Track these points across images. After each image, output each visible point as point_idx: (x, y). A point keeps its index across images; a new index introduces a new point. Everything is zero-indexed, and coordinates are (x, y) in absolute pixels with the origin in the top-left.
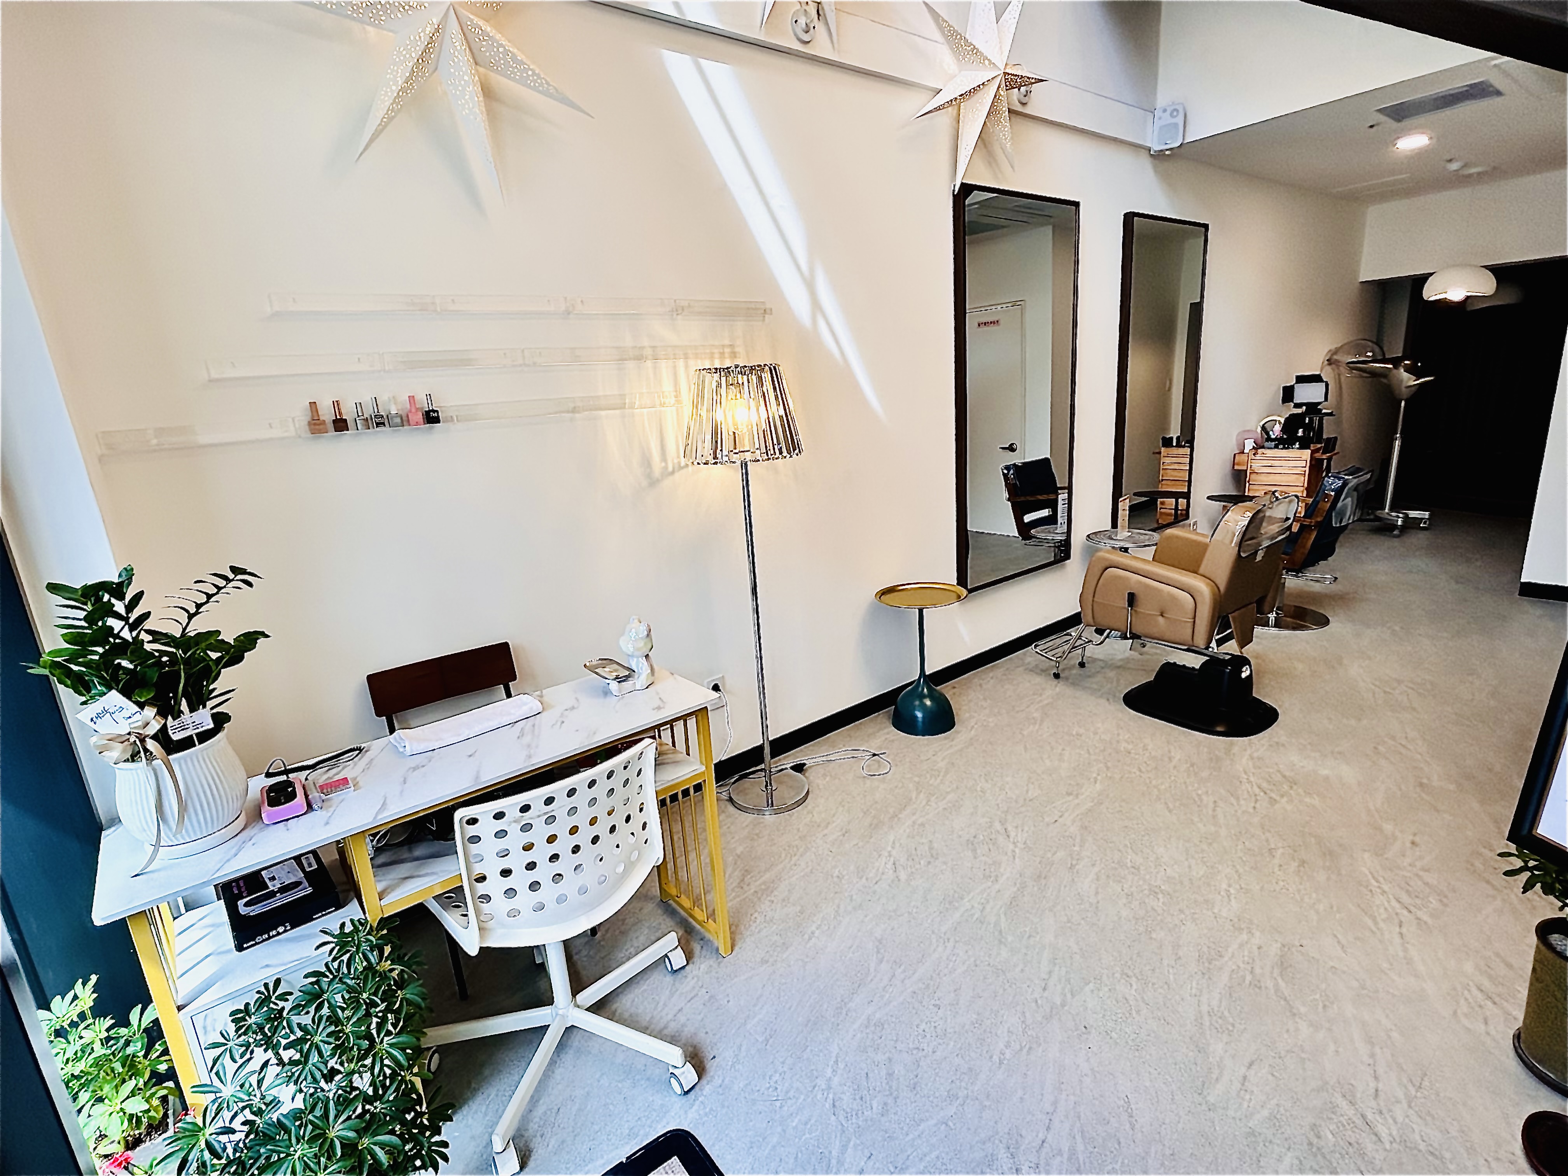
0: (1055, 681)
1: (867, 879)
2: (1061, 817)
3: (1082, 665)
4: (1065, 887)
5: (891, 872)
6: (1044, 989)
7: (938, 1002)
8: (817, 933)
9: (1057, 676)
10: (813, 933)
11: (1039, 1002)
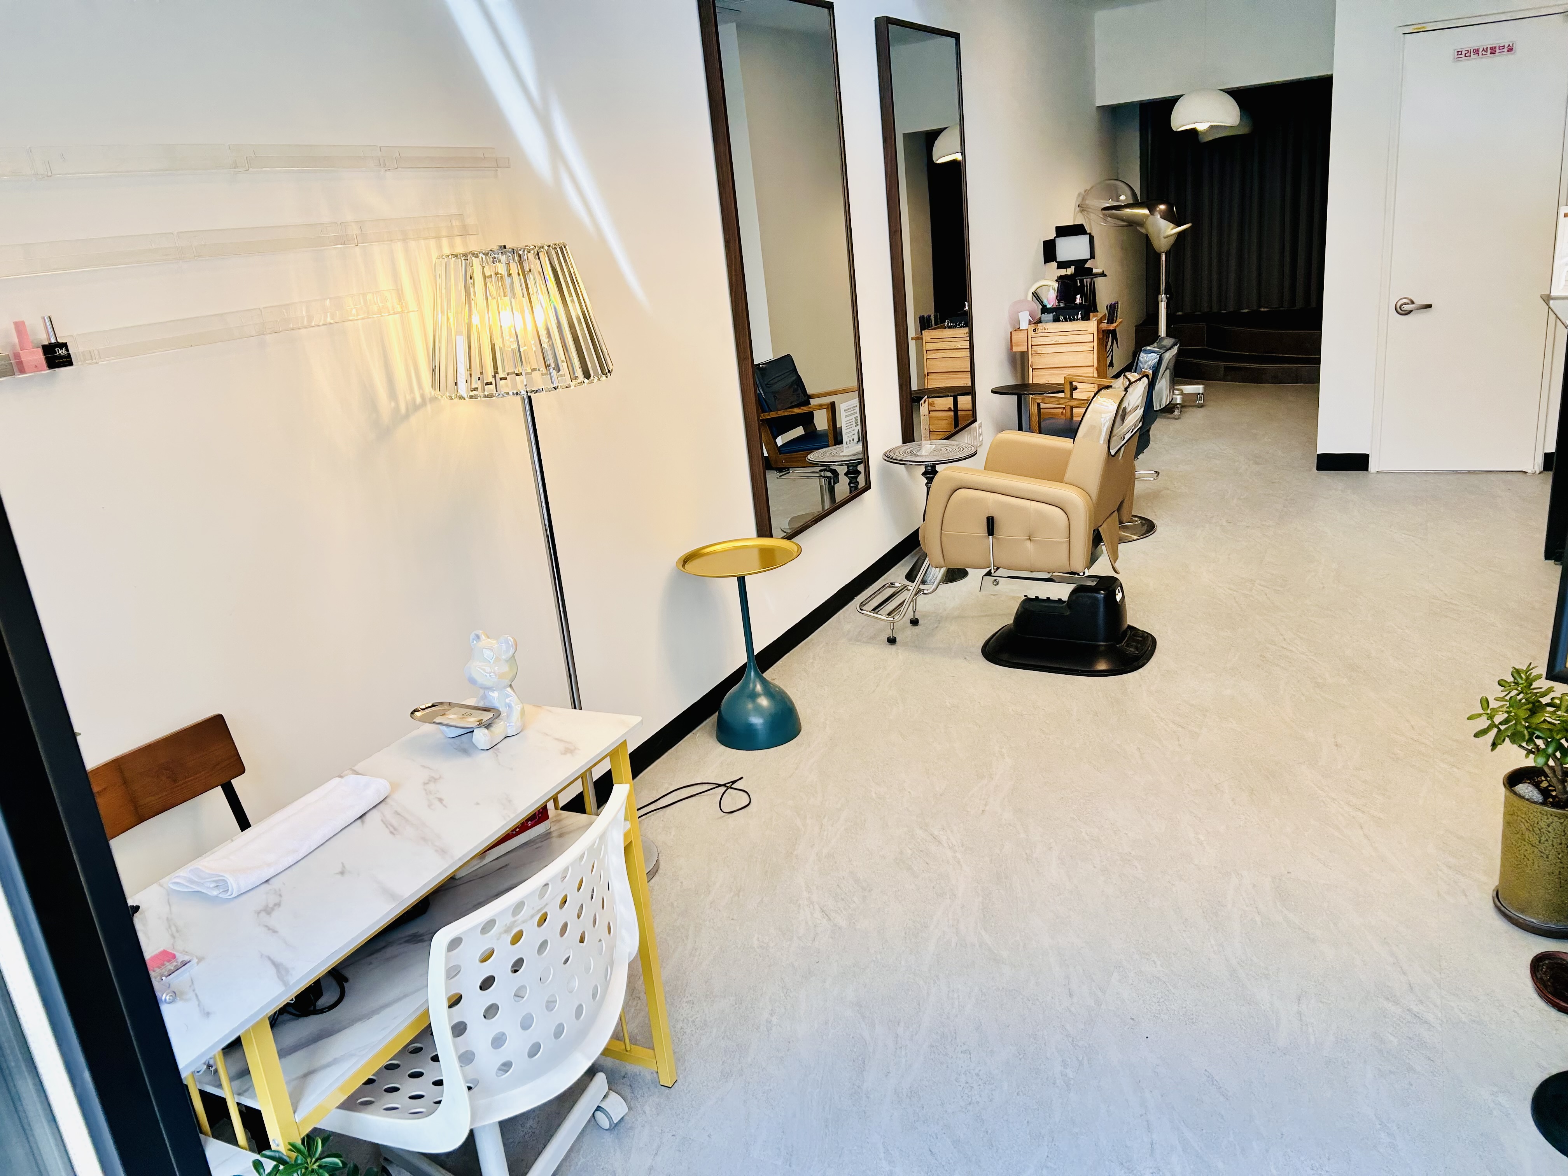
0: (893, 648)
1: (799, 938)
2: (986, 805)
3: (915, 622)
4: (1033, 881)
5: (825, 921)
6: (1071, 995)
7: (964, 1048)
8: (775, 1020)
9: (892, 641)
10: (769, 1022)
11: (1073, 1009)
